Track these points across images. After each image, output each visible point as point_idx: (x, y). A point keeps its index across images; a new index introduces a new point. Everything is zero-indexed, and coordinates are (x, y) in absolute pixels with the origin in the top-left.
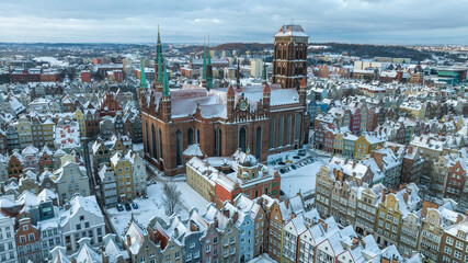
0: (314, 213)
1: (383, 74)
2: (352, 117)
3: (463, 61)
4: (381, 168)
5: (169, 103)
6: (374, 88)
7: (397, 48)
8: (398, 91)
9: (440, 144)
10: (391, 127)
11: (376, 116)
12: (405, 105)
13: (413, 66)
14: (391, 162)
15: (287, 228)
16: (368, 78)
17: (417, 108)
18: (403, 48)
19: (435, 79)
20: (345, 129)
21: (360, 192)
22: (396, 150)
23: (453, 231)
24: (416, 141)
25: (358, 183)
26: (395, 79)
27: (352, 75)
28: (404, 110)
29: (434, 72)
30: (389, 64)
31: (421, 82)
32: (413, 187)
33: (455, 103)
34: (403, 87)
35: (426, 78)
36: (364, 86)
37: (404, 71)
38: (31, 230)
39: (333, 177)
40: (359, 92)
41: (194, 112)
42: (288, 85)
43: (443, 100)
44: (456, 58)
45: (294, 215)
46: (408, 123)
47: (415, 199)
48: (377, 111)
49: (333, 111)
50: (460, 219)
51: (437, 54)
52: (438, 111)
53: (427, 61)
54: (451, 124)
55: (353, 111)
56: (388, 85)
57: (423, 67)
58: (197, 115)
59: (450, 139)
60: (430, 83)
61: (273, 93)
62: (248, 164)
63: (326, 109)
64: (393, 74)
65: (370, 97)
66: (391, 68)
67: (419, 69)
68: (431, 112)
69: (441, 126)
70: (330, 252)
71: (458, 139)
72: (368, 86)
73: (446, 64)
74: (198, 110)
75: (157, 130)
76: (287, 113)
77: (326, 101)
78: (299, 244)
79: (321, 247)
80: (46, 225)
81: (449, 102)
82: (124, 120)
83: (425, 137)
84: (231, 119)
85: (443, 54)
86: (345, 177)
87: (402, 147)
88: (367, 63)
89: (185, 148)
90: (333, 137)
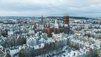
0: (74, 39)
1: (80, 22)
2: (76, 29)
3: (95, 20)
4: (82, 35)
5: (50, 26)
6: (79, 25)
7: (82, 17)
8: (83, 25)
9: (91, 32)
10: (83, 30)
11: (80, 29)
12: (85, 27)
13: (86, 21)
14: (84, 34)
15: (71, 41)
16: (78, 23)
17: (87, 27)
18: (83, 17)
19: (90, 23)
20: (75, 31)
21: (80, 37)
22: (84, 32)
23: (92, 40)
24: (87, 32)
25: (79, 36)
26: (83, 23)
27: (74, 23)
28: (85, 28)
29: (90, 22)
30: (81, 20)
31: (87, 23)
32: (87, 36)
33: (93, 27)
34: (84, 24)
35: (88, 23)
36: (77, 24)
37: (84, 22)
38: (38, 41)
39: (76, 36)
40: (76, 25)
41: (53, 27)
42: (66, 23)
43: (91, 26)
44: (94, 19)
45: (72, 39)
46: (86, 29)
47: (87, 38)
48: (80, 28)
49: (73, 28)
50: (93, 39)
51: (90, 18)
52: (90, 28)
53: (88, 20)
54: (93, 30)
55: (76, 28)
56: (81, 24)
57: (88, 21)
58: (54, 28)
59: (92, 31)
60: (89, 24)
61: (65, 24)
62: (63, 34)
63: (72, 28)
64: (82, 22)
65: (79, 26)
66: (82, 21)
67: (87, 21)
68: (89, 28)
69: (91, 30)
70: (77, 42)
71: (93, 31)
72: (78, 24)
73: (92, 20)
74: (54, 27)
75: (47, 30)
76: (66, 28)
77: (72, 26)
78: (73, 42)
79: (76, 42)
80: (39, 41)
81: (92, 26)
82: (39, 29)
83: (88, 31)
84: (59, 28)
85: (91, 19)
86: (78, 35)
87: (85, 32)
88: (77, 20)
89: (52, 33)
90: (74, 32)
